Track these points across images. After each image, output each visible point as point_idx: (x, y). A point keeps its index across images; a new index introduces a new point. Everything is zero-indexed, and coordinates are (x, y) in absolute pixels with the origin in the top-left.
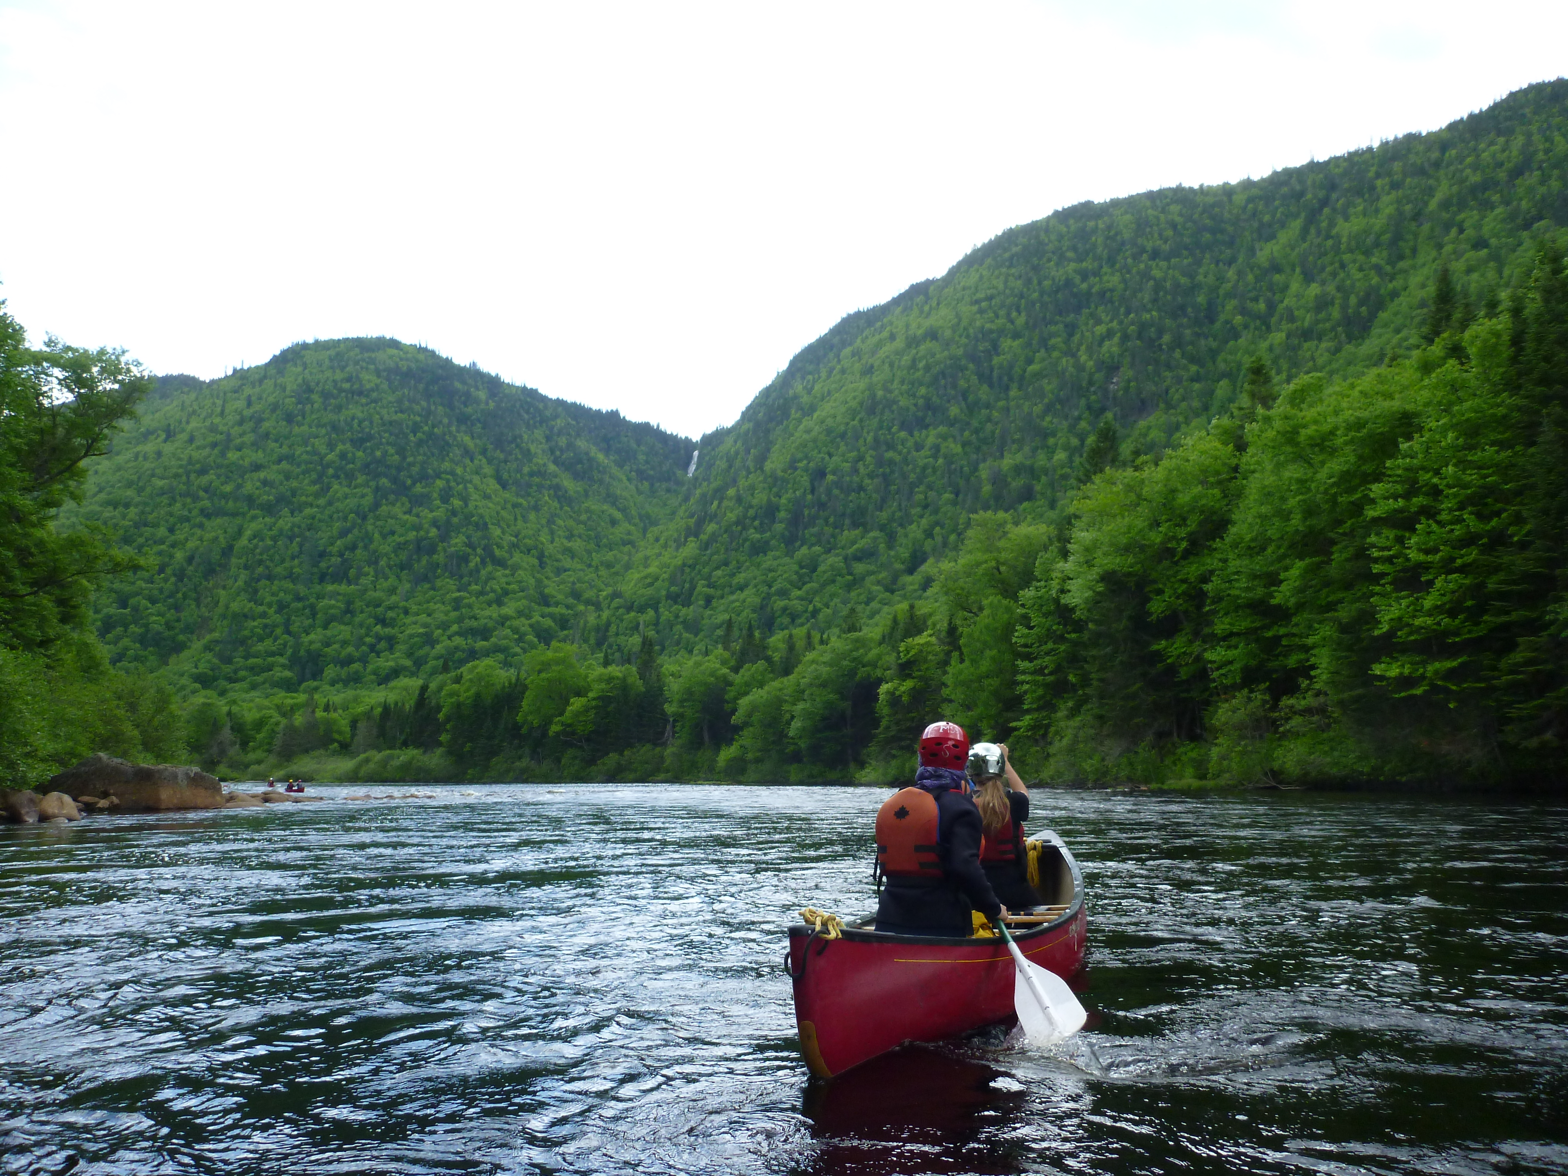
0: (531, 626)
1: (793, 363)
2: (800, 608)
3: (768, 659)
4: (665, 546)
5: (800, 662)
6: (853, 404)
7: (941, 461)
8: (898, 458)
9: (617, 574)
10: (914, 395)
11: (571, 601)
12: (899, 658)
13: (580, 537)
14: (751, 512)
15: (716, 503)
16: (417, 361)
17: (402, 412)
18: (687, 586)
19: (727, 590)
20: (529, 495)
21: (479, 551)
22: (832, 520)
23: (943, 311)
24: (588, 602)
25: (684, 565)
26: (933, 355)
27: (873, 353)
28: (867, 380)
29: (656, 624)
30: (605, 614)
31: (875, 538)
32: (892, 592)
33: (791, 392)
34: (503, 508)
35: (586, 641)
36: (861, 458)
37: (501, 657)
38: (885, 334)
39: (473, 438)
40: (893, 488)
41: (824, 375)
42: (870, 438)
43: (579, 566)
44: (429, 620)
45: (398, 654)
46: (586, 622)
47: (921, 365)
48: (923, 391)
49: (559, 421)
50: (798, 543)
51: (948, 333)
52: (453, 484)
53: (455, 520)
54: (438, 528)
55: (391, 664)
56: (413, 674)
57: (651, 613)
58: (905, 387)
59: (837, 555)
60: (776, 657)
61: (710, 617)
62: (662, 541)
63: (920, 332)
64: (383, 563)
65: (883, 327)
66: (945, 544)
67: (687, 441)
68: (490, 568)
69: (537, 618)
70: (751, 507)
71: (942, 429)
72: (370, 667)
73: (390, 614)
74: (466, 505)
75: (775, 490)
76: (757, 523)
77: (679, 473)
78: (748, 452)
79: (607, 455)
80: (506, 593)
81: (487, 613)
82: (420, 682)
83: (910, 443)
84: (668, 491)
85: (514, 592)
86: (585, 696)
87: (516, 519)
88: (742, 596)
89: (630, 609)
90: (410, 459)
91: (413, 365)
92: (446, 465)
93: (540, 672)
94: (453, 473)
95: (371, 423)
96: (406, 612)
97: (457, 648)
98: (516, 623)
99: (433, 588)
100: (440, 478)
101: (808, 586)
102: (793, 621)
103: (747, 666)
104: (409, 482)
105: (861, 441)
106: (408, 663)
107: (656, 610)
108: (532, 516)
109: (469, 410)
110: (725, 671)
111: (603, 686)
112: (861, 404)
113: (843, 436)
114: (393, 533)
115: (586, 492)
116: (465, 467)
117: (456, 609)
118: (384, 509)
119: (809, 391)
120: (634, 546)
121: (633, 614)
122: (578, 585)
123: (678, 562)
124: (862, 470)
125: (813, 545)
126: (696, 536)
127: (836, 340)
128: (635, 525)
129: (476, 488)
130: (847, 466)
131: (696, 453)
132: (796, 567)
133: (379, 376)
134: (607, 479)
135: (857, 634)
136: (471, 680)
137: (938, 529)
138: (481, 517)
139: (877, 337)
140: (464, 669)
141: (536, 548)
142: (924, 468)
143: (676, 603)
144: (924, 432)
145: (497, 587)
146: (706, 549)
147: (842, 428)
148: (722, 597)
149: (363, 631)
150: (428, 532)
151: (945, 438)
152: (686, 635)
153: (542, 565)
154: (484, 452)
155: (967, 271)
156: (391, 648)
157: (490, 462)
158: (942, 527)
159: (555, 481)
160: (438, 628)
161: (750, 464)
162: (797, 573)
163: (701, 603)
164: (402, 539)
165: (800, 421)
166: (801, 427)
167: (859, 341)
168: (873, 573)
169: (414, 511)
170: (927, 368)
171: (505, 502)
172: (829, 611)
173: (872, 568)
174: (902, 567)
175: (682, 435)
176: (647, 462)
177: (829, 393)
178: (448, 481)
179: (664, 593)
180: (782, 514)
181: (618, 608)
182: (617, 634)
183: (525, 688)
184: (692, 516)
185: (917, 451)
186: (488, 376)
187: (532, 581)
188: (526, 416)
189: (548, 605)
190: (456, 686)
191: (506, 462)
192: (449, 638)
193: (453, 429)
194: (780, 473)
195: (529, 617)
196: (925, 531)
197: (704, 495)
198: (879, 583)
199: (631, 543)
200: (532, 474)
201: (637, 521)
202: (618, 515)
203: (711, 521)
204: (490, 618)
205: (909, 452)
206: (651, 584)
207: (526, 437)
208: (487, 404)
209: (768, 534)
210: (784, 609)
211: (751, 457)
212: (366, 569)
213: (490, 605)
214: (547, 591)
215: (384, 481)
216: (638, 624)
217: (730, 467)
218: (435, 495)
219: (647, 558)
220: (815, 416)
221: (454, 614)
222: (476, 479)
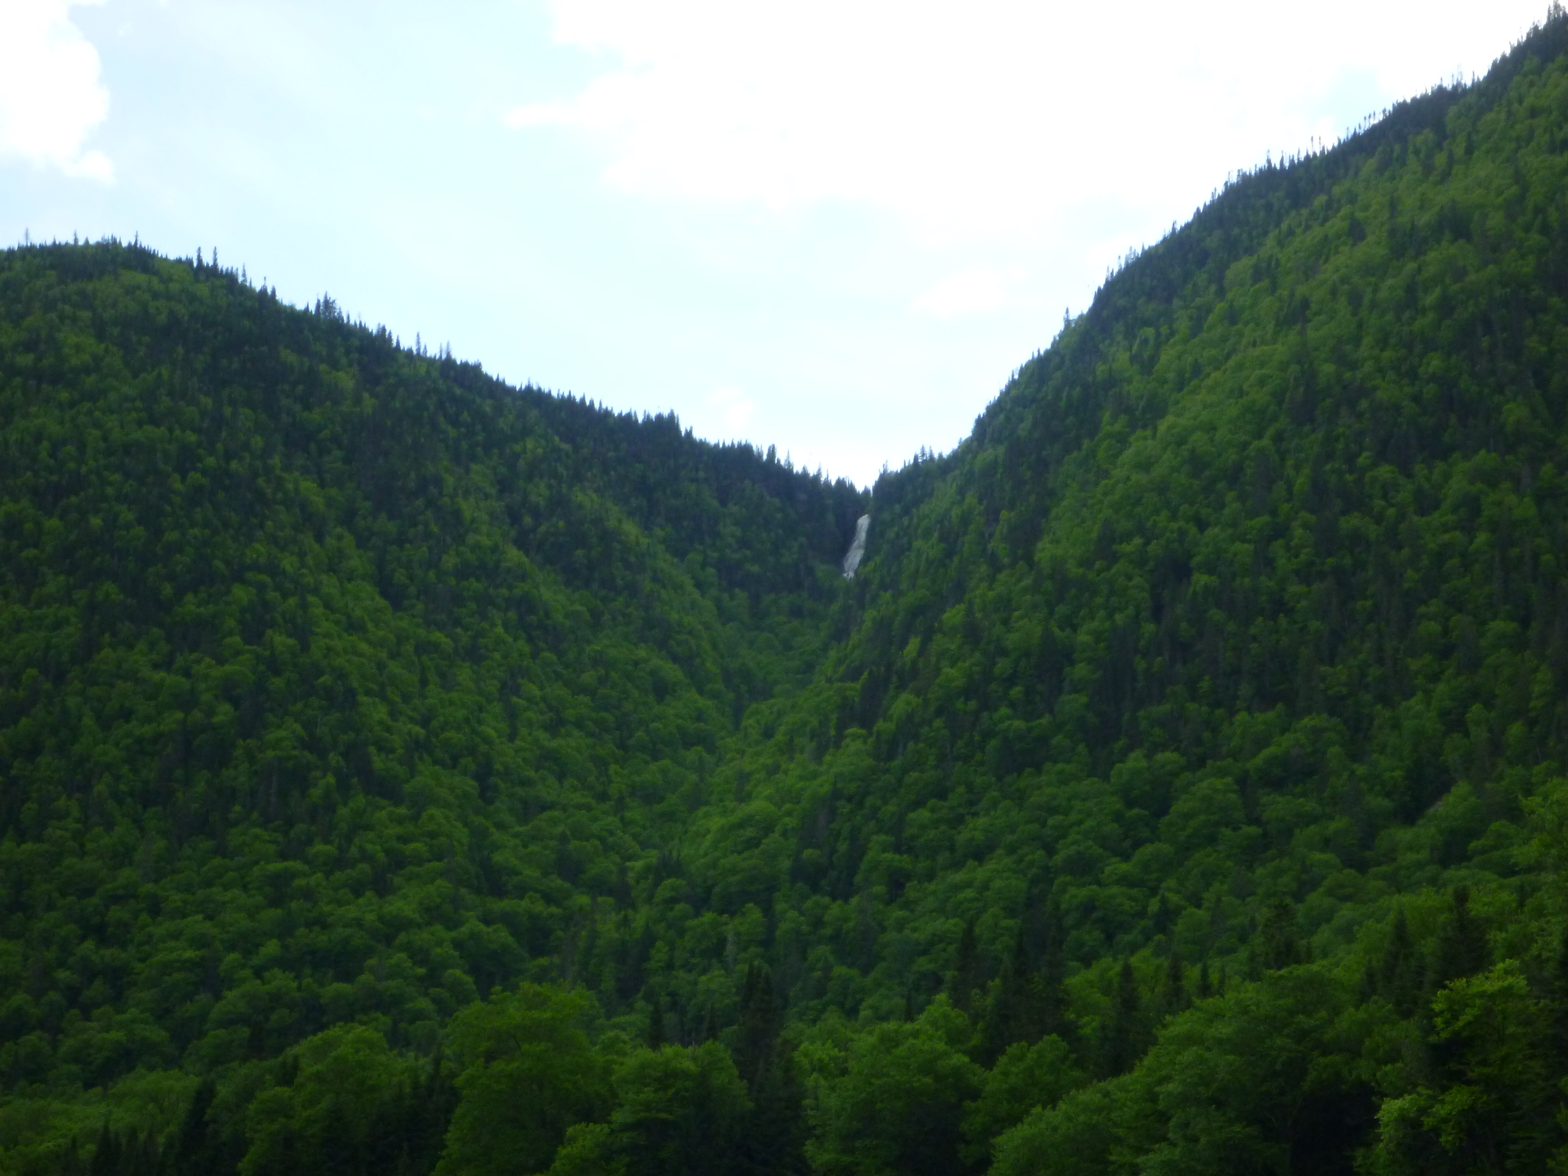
0: (458, 945)
1: (1103, 297)
2: (1127, 905)
3: (1067, 1031)
4: (789, 749)
5: (1153, 1041)
6: (1260, 397)
7: (1482, 538)
8: (1373, 531)
9: (669, 816)
10: (1413, 375)
11: (557, 882)
12: (1431, 1029)
13: (579, 724)
14: (1003, 666)
15: (913, 645)
16: (193, 298)
17: (154, 421)
18: (843, 847)
19: (943, 858)
20: (457, 622)
21: (334, 758)
22: (1205, 684)
23: (1482, 168)
24: (598, 887)
25: (836, 794)
26: (1460, 274)
27: (1309, 272)
28: (1293, 336)
29: (767, 942)
30: (641, 918)
31: (1317, 732)
32: (1362, 867)
33: (1101, 369)
34: (394, 655)
35: (592, 982)
36: (1280, 531)
37: (385, 1020)
38: (1337, 224)
39: (322, 485)
40: (1363, 605)
41: (1183, 325)
42: (1301, 482)
43: (578, 798)
44: (208, 928)
45: (132, 1013)
46: (594, 935)
47: (1430, 299)
48: (1435, 363)
49: (530, 444)
50: (1122, 742)
51: (1496, 221)
52: (272, 595)
53: (277, 683)
54: (235, 702)
55: (116, 1035)
56: (170, 1062)
57: (754, 913)
58: (1388, 354)
59: (1221, 773)
60: (1089, 1026)
61: (900, 926)
62: (780, 736)
63: (1425, 218)
64: (100, 788)
65: (1330, 206)
66: (1496, 747)
67: (843, 489)
68: (359, 800)
69: (472, 924)
70: (1003, 652)
71: (1484, 458)
72: (68, 1044)
73: (116, 913)
74: (305, 647)
75: (1062, 609)
76: (1016, 692)
77: (822, 569)
78: (993, 515)
79: (646, 526)
80: (398, 862)
81: (351, 912)
82: (193, 1082)
83: (1405, 494)
84: (796, 612)
85: (419, 861)
86: (604, 1118)
87: (424, 682)
88: (981, 873)
89: (700, 903)
90: (172, 536)
91: (182, 311)
92: (259, 550)
93: (490, 1057)
94: (273, 569)
95: (82, 447)
96: (155, 909)
97: (276, 999)
98: (422, 937)
99: (221, 851)
100: (243, 581)
101: (1148, 850)
102: (1109, 937)
103: (1013, 1049)
104: (168, 590)
105: (1280, 488)
106: (156, 1034)
107: (768, 910)
108: (464, 674)
109: (316, 416)
110: (959, 1059)
111: (648, 1094)
112: (1279, 396)
113: (1234, 476)
114: (127, 715)
115: (596, 615)
116: (302, 555)
117: (275, 902)
118: (107, 654)
119: (1147, 366)
120: (711, 749)
121: (708, 917)
122: (574, 844)
123: (822, 786)
124: (1282, 562)
125: (1162, 747)
126: (866, 722)
127: (1213, 241)
128: (715, 695)
129: (328, 606)
130: (1243, 550)
131: (864, 522)
132: (1116, 804)
133: (100, 336)
134: (647, 585)
135: (1300, 970)
136: (319, 1077)
137: (1476, 708)
138: (341, 675)
139: (1317, 232)
140: (300, 1049)
141: (472, 751)
142: (1441, 555)
143: (815, 888)
144: (1440, 466)
145: (374, 848)
146: (891, 757)
147: (1232, 456)
148: (930, 876)
149: (51, 955)
150: (210, 712)
151: (1491, 479)
152: (840, 970)
153: (487, 793)
154: (348, 518)
155: (1539, 71)
156: (118, 999)
157: (361, 543)
158: (1488, 704)
159: (521, 589)
160: (232, 947)
161: (999, 546)
162: (1118, 817)
163: (879, 889)
164: (148, 730)
165: (1122, 440)
166: (1129, 454)
167: (1270, 241)
168: (1313, 819)
169: (180, 661)
170: (1446, 307)
171: (401, 639)
172: (1201, 914)
173: (1310, 805)
174: (1385, 803)
175: (832, 475)
176: (744, 543)
177: (1197, 370)
178: (261, 588)
179: (785, 864)
180: (1081, 671)
181: (672, 901)
182: (670, 966)
183: (455, 1095)
184: (854, 674)
185: (1423, 512)
186: (361, 332)
187: (462, 834)
188: (452, 432)
189: (499, 892)
190: (284, 1092)
191: (401, 541)
192: (258, 973)
193: (276, 461)
194: (1074, 570)
195: (452, 924)
196: (1444, 714)
197: (883, 625)
198: (1327, 844)
199: (705, 741)
200: (463, 572)
201: (719, 686)
202: (673, 672)
203: (901, 687)
204: (358, 923)
205: (1402, 517)
206: (752, 844)
207: (450, 481)
208: (358, 401)
209: (1045, 720)
210: (1088, 908)
211: (1001, 529)
212: (62, 802)
213: (358, 892)
214: (497, 858)
215: (109, 589)
216: (722, 942)
217: (949, 554)
218: (231, 623)
219: (743, 777)
220: (1163, 426)
221: (272, 914)
222: (330, 584)
